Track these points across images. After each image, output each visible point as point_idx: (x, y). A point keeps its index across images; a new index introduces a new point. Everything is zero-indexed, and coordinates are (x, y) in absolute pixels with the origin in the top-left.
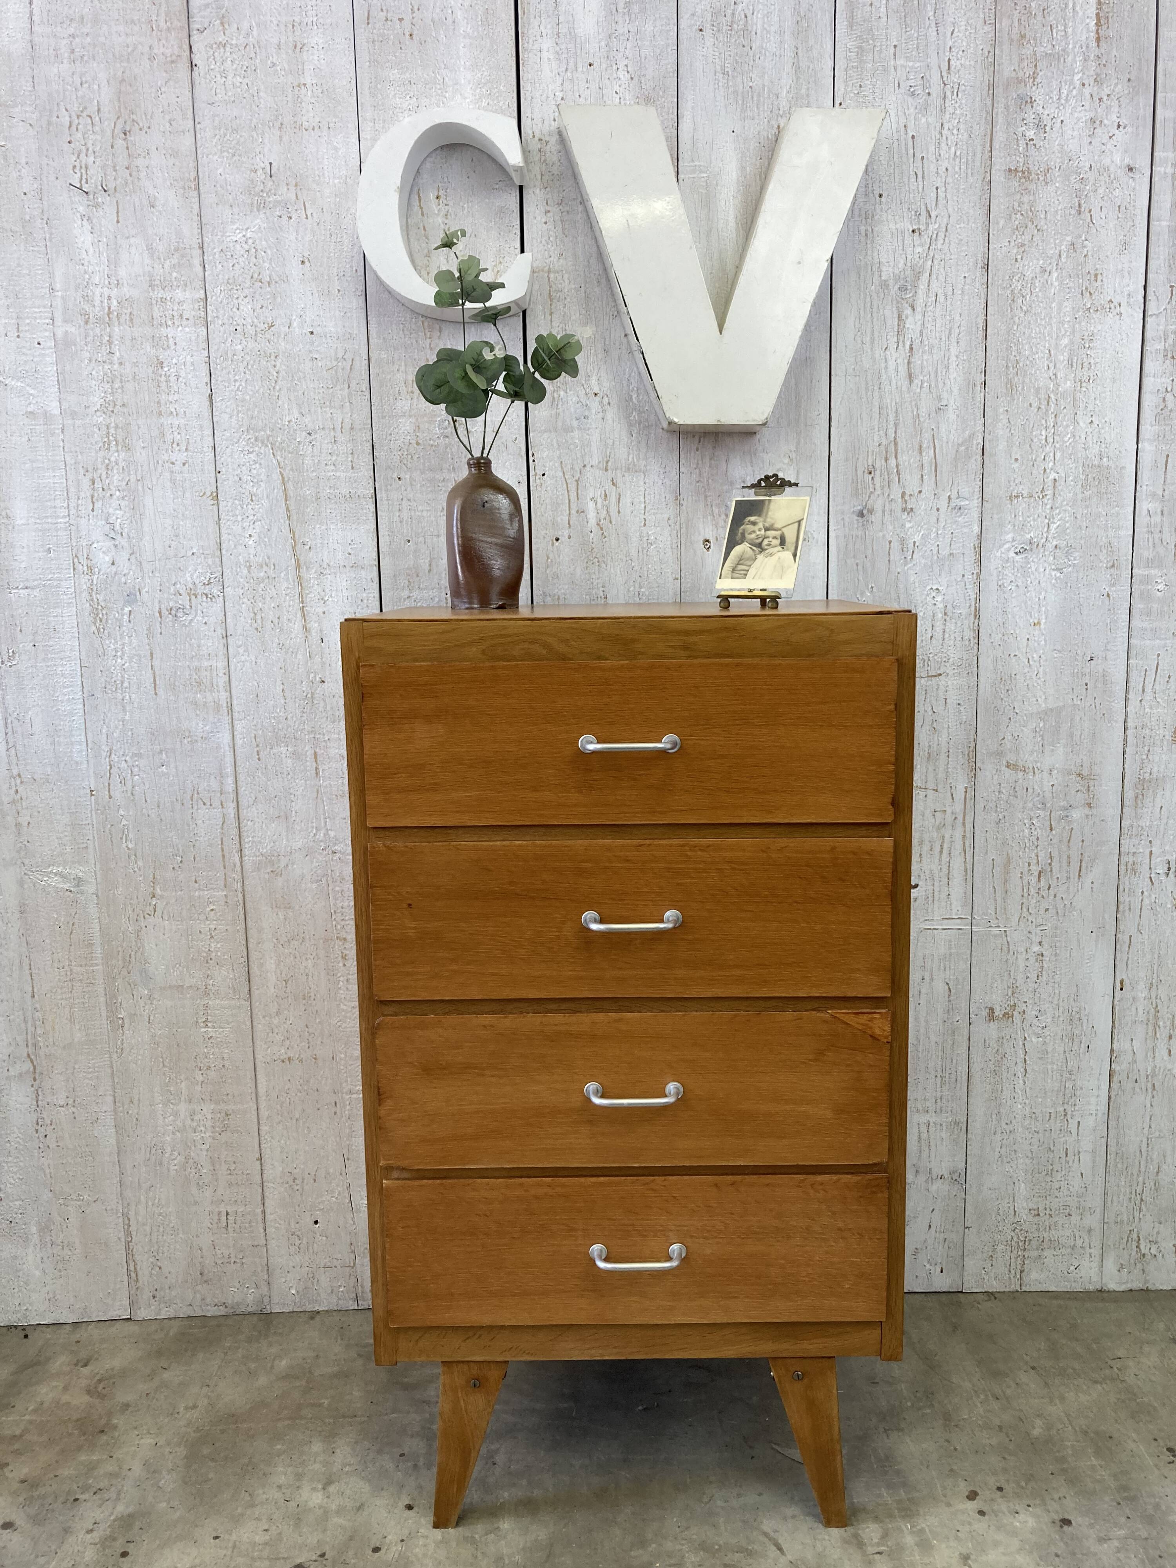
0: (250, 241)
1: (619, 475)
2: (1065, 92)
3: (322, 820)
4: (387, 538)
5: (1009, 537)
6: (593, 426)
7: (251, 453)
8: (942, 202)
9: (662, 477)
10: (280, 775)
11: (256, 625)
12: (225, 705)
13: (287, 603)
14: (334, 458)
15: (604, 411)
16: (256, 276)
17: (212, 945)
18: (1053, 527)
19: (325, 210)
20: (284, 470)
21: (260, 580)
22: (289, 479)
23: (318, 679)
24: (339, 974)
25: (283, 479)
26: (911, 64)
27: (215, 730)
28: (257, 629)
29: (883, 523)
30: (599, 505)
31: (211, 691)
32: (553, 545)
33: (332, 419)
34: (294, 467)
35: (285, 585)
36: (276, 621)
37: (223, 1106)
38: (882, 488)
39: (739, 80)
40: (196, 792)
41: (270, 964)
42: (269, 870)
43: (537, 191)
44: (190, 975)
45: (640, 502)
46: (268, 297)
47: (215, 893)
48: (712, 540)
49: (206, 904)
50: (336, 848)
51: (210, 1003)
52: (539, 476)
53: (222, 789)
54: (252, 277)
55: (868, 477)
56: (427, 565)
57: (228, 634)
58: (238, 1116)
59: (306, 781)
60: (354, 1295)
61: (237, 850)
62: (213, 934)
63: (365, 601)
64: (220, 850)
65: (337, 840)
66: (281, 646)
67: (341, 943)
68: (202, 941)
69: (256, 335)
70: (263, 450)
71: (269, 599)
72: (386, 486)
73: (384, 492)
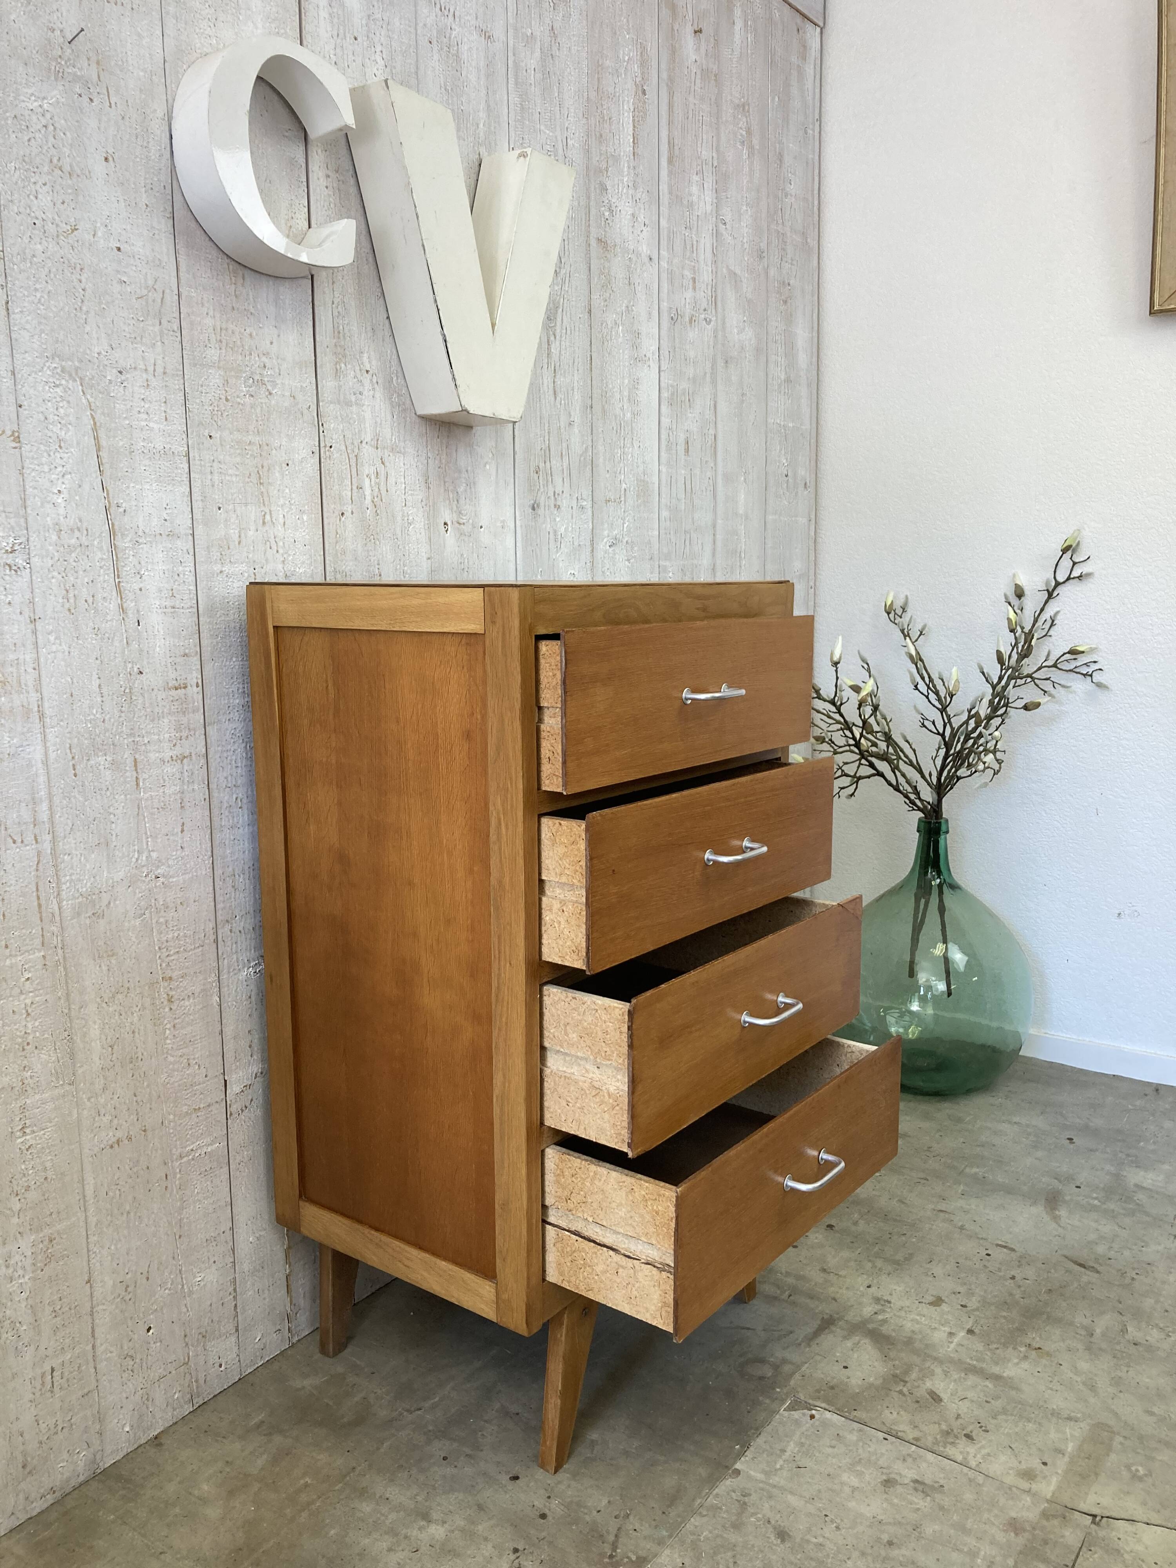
0: (48, 116)
1: (386, 454)
2: (620, 188)
3: (144, 841)
4: (200, 503)
5: (606, 533)
6: (366, 403)
7: (57, 386)
8: (567, 253)
9: (416, 460)
10: (98, 792)
11: (67, 605)
12: (36, 709)
13: (102, 578)
14: (147, 406)
15: (374, 389)
16: (55, 160)
17: (30, 1025)
18: (625, 526)
19: (130, 104)
20: (95, 412)
21: (71, 549)
22: (101, 425)
23: (136, 669)
24: (166, 1022)
25: (95, 424)
26: (547, 132)
27: (25, 743)
28: (69, 610)
29: (545, 515)
30: (373, 482)
31: (19, 693)
32: (339, 520)
33: (143, 359)
34: (106, 411)
35: (99, 555)
36: (90, 600)
37: (47, 1231)
38: (544, 486)
39: (455, 99)
40: (3, 828)
41: (95, 1031)
42: (90, 914)
43: (319, 154)
45: (401, 483)
46: (70, 191)
47: (31, 957)
48: (449, 523)
49: (20, 973)
50: (159, 871)
51: (28, 1102)
52: (328, 448)
53: (35, 819)
54: (51, 161)
55: (536, 476)
56: (237, 536)
57: (37, 618)
58: (65, 1236)
59: (126, 796)
60: (189, 1396)
61: (55, 894)
62: (30, 1011)
63: (181, 576)
64: (35, 899)
65: (159, 861)
66: (97, 631)
67: (166, 984)
68: (15, 1024)
69: (58, 236)
70: (71, 384)
71: (81, 573)
72: (198, 444)
73: (196, 450)
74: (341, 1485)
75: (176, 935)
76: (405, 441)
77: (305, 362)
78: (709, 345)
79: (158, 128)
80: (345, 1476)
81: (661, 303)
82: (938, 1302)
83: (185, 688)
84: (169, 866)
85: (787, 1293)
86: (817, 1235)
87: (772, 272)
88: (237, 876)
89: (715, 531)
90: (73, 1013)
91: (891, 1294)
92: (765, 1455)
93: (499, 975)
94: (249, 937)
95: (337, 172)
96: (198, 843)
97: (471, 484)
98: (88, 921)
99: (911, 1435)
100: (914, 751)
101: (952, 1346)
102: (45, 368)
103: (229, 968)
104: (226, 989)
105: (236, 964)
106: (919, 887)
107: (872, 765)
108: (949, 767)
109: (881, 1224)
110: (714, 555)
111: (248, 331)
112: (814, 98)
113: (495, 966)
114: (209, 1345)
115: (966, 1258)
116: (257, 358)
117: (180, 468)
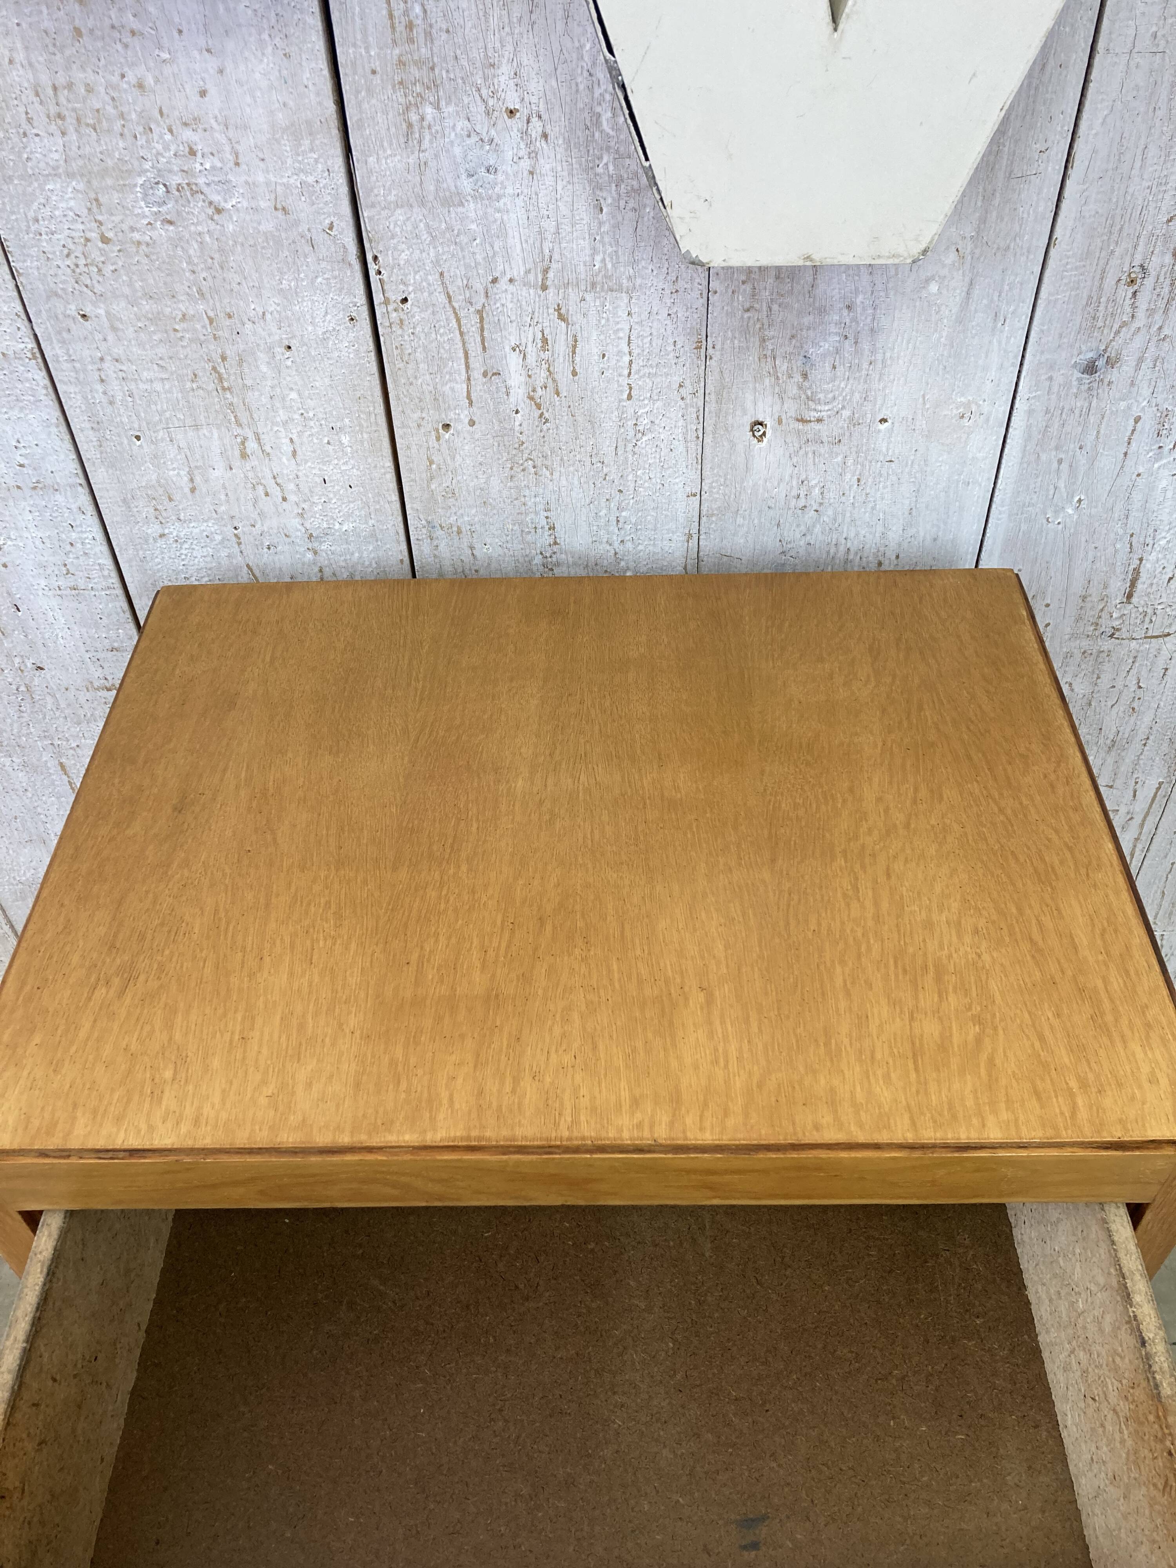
1: (573, 295)
4: (91, 432)
6: (510, 190)
9: (669, 302)
15: (533, 155)
23: (29, 665)
29: (1132, 384)
30: (531, 359)
32: (438, 438)
38: (1151, 312)
45: (620, 353)
48: (768, 422)
52: (395, 304)
55: (1125, 292)
56: (186, 479)
63: (79, 545)
72: (59, 333)
73: (57, 346)
77: (309, 123)
97: (861, 333)
111: (131, 77)
116: (168, 137)
117: (27, 380)
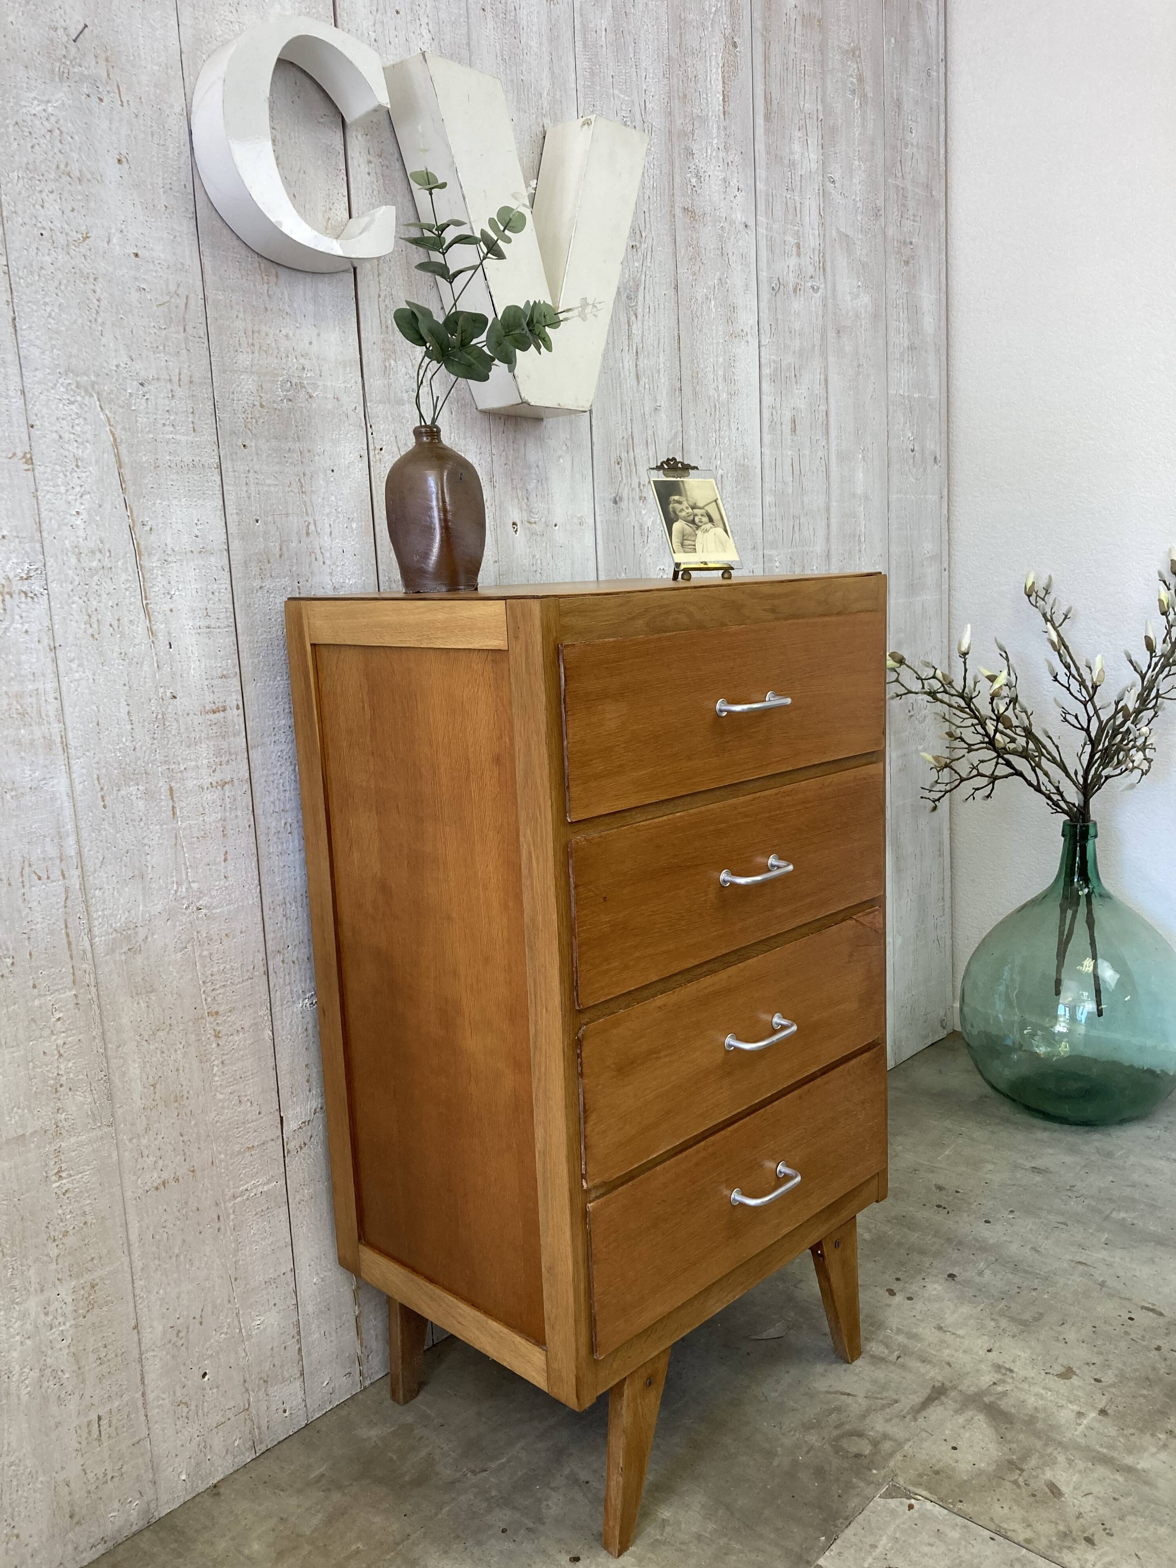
2: (709, 151)
3: (183, 872)
4: (235, 516)
7: (71, 403)
8: (648, 226)
10: (130, 823)
11: (90, 631)
12: (59, 739)
13: (127, 601)
14: (172, 418)
16: (62, 166)
17: (62, 1066)
19: (143, 100)
20: (115, 428)
21: (93, 572)
22: (121, 441)
23: (168, 694)
25: (115, 440)
26: (622, 96)
27: (48, 776)
28: (93, 636)
29: (629, 510)
31: (39, 724)
33: (167, 368)
34: (127, 426)
35: (124, 577)
36: (115, 624)
37: (88, 1277)
38: (627, 476)
39: (514, 69)
40: (26, 864)
41: (134, 1070)
42: (125, 949)
43: (359, 137)
44: (34, 1116)
46: (80, 197)
47: (62, 996)
48: (518, 523)
49: (50, 1013)
50: (201, 902)
51: (63, 1145)
52: (378, 451)
53: (61, 854)
54: (58, 167)
55: (617, 467)
56: (278, 548)
57: (57, 645)
58: (107, 1282)
59: (161, 825)
60: (251, 1443)
61: (86, 931)
62: (62, 1052)
63: (217, 594)
64: (64, 936)
65: (201, 893)
66: (123, 655)
67: (212, 1019)
68: (47, 1065)
69: (68, 245)
70: (87, 400)
71: (105, 596)
72: (231, 454)
73: (229, 461)
74: (392, 1554)
75: (221, 968)
76: (465, 438)
77: (350, 360)
78: (817, 315)
79: (176, 124)
80: (398, 1544)
81: (760, 273)
82: (1067, 1374)
83: (224, 710)
84: (212, 897)
85: (896, 1354)
86: (936, 1286)
87: (890, 232)
88: (288, 904)
89: (829, 514)
90: (109, 1053)
91: (1014, 1362)
92: (853, 1551)
93: (536, 1021)
94: (303, 967)
95: (380, 156)
96: (243, 873)
97: (543, 480)
98: (123, 957)
99: (1022, 1534)
100: (1057, 747)
101: (1080, 1429)
102: (59, 385)
103: (282, 1000)
104: (279, 1022)
105: (290, 996)
106: (1065, 897)
107: (1009, 764)
108: (1096, 765)
109: (1010, 1276)
110: (828, 540)
111: (284, 332)
112: (938, 36)
113: (532, 1011)
114: (271, 1390)
115: (1105, 1322)
116: (295, 360)
117: (211, 481)
